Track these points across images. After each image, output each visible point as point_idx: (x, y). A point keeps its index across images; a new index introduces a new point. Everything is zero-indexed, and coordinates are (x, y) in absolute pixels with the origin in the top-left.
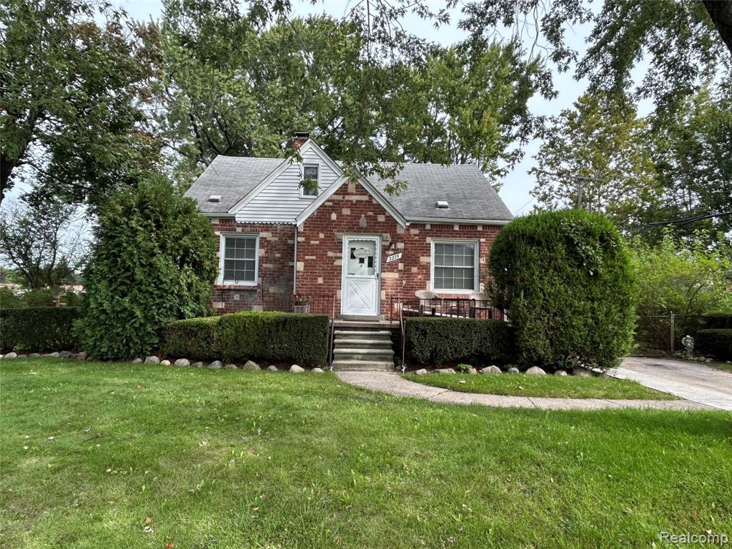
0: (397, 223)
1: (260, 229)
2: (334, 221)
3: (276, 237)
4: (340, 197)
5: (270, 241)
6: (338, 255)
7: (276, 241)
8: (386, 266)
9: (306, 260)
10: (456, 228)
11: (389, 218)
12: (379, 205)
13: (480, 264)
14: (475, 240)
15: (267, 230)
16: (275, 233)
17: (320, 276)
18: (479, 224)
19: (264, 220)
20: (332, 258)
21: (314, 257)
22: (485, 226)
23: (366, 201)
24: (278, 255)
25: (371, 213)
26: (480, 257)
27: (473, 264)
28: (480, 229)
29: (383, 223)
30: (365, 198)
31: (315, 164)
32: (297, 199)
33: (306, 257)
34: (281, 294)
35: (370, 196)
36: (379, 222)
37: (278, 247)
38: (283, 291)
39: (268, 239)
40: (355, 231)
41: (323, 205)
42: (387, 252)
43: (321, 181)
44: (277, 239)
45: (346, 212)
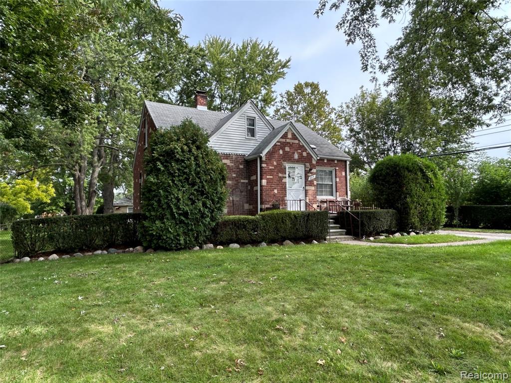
0: (312, 157)
1: (223, 158)
2: (281, 155)
3: (232, 163)
4: (284, 140)
5: (229, 166)
6: (284, 175)
7: (232, 166)
8: (308, 182)
9: (268, 179)
10: (326, 161)
11: (308, 154)
12: (303, 146)
13: (336, 182)
14: (333, 168)
15: (227, 159)
16: (232, 161)
17: (275, 189)
18: (336, 159)
19: (226, 152)
20: (281, 177)
21: (271, 177)
22: (338, 161)
23: (297, 144)
24: (234, 175)
25: (300, 151)
26: (336, 178)
27: (332, 182)
28: (336, 162)
29: (306, 157)
30: (297, 142)
31: (253, 117)
32: (245, 139)
33: (268, 177)
34: (237, 201)
35: (299, 140)
36: (304, 157)
37: (234, 170)
38: (238, 199)
39: (228, 164)
40: (292, 161)
41: (275, 145)
42: (309, 174)
43: (257, 128)
44: (233, 164)
45: (287, 149)
